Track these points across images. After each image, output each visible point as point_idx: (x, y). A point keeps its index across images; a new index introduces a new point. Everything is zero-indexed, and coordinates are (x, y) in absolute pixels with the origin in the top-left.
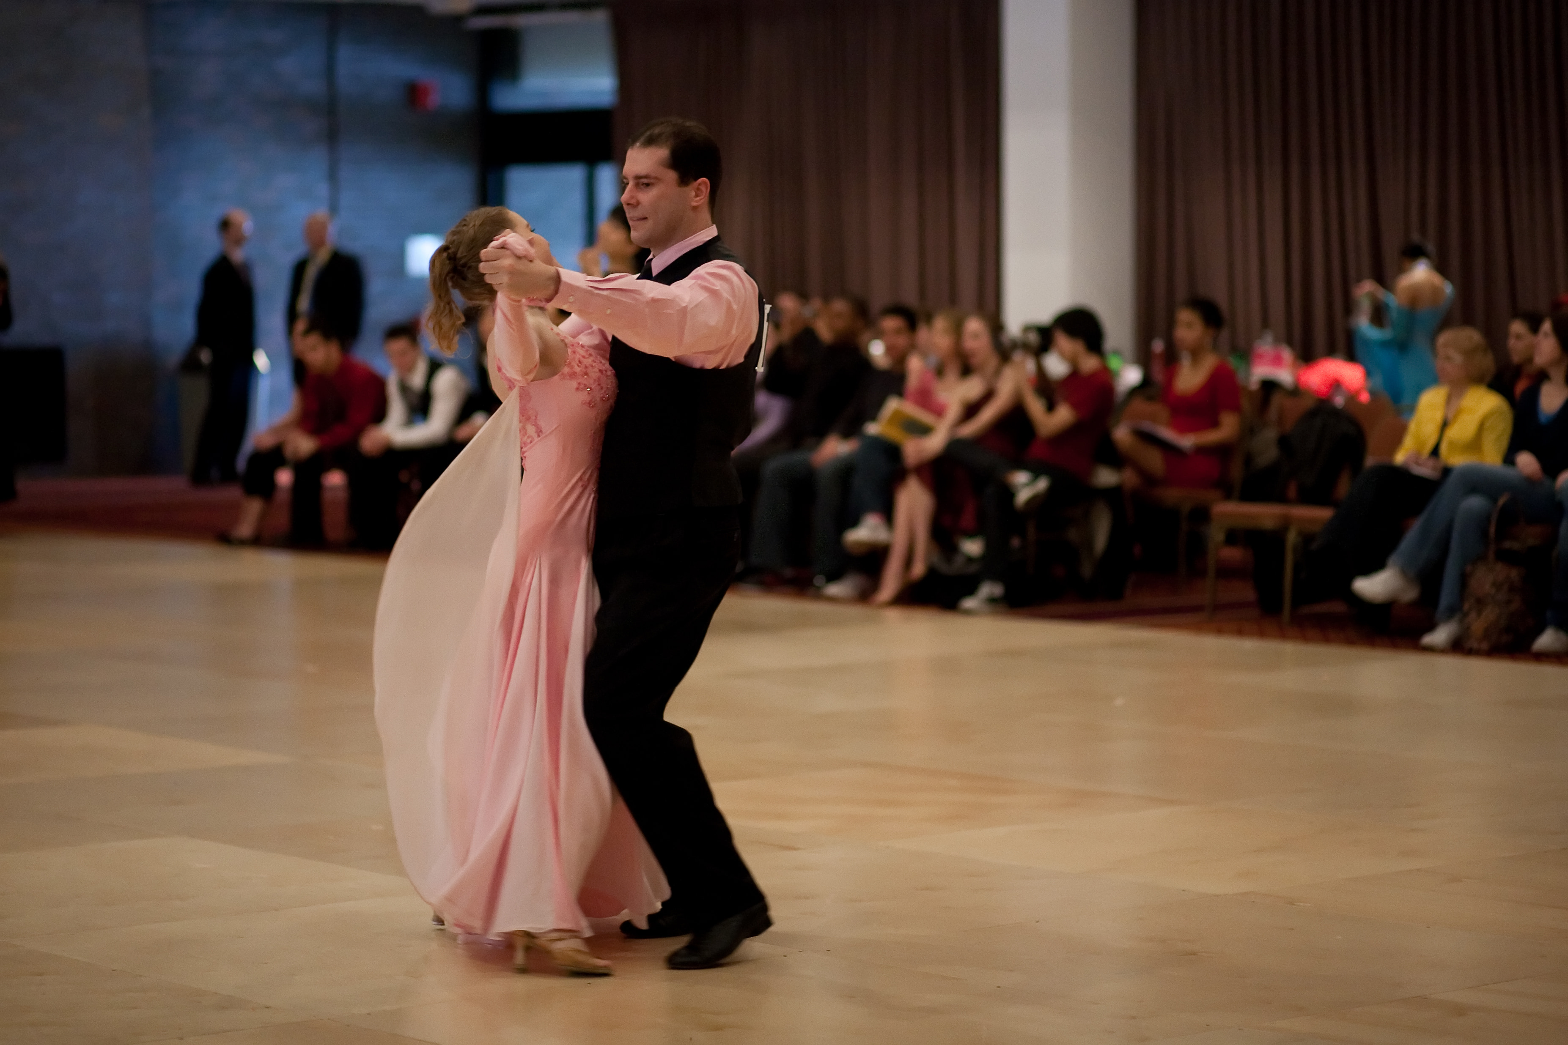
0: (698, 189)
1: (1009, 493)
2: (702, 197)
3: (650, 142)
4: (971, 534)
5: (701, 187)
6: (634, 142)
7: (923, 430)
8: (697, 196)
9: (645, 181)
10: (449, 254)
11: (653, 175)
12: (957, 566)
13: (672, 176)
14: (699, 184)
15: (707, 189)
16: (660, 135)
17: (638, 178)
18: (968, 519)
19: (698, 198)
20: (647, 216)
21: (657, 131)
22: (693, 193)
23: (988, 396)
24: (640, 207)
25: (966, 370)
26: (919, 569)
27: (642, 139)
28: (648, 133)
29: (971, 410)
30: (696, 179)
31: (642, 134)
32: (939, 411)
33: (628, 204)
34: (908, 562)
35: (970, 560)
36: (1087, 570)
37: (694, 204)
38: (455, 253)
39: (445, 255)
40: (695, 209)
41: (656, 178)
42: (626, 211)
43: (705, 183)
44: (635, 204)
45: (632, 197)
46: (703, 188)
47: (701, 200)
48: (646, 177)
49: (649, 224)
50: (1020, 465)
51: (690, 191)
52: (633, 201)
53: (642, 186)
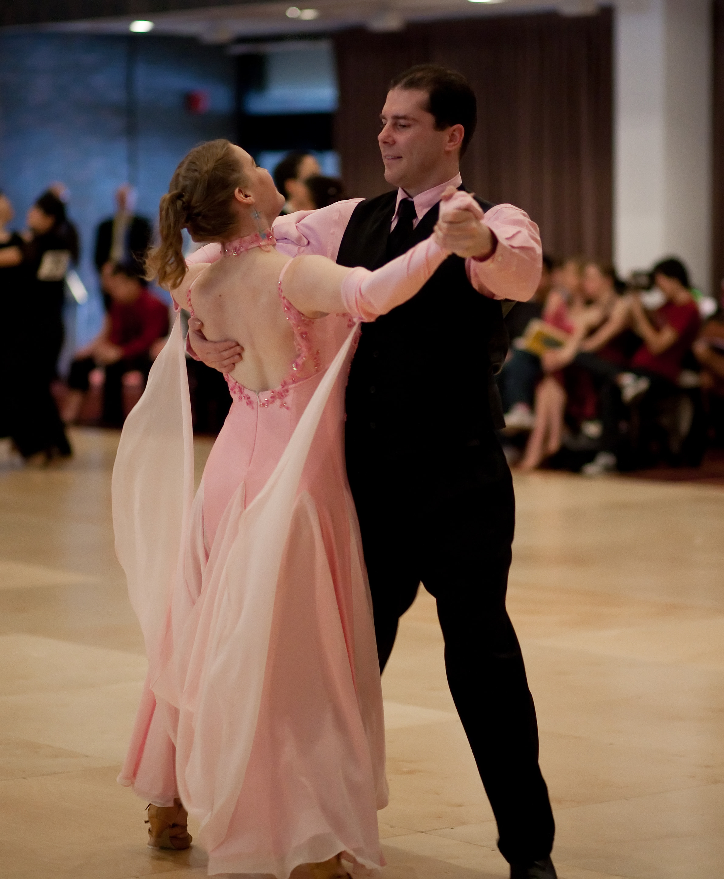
0: (453, 135)
1: (618, 390)
2: (456, 143)
3: (412, 84)
4: (591, 419)
5: (454, 133)
6: (395, 84)
7: (555, 344)
8: (451, 141)
9: (402, 122)
10: (184, 203)
11: (411, 116)
12: (581, 443)
13: (428, 119)
14: (454, 131)
15: (461, 135)
16: (420, 79)
17: (396, 118)
18: (590, 409)
19: (452, 144)
20: (403, 156)
21: (419, 75)
22: (448, 138)
23: (605, 320)
24: (395, 147)
25: (589, 302)
26: (554, 445)
27: (405, 80)
28: (410, 77)
29: (592, 331)
30: (452, 125)
31: (405, 76)
32: (568, 331)
33: (385, 143)
34: (546, 438)
35: (590, 439)
36: (675, 446)
37: (447, 148)
38: (189, 202)
39: (179, 203)
40: (448, 153)
41: (414, 119)
42: (382, 149)
43: (460, 129)
44: (391, 143)
45: (389, 136)
46: (457, 134)
47: (454, 145)
48: (404, 118)
49: (404, 162)
50: (627, 369)
51: (445, 136)
52: (389, 140)
53: (399, 127)
